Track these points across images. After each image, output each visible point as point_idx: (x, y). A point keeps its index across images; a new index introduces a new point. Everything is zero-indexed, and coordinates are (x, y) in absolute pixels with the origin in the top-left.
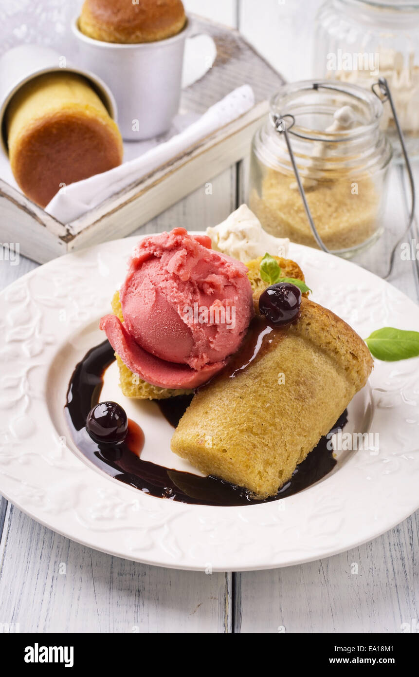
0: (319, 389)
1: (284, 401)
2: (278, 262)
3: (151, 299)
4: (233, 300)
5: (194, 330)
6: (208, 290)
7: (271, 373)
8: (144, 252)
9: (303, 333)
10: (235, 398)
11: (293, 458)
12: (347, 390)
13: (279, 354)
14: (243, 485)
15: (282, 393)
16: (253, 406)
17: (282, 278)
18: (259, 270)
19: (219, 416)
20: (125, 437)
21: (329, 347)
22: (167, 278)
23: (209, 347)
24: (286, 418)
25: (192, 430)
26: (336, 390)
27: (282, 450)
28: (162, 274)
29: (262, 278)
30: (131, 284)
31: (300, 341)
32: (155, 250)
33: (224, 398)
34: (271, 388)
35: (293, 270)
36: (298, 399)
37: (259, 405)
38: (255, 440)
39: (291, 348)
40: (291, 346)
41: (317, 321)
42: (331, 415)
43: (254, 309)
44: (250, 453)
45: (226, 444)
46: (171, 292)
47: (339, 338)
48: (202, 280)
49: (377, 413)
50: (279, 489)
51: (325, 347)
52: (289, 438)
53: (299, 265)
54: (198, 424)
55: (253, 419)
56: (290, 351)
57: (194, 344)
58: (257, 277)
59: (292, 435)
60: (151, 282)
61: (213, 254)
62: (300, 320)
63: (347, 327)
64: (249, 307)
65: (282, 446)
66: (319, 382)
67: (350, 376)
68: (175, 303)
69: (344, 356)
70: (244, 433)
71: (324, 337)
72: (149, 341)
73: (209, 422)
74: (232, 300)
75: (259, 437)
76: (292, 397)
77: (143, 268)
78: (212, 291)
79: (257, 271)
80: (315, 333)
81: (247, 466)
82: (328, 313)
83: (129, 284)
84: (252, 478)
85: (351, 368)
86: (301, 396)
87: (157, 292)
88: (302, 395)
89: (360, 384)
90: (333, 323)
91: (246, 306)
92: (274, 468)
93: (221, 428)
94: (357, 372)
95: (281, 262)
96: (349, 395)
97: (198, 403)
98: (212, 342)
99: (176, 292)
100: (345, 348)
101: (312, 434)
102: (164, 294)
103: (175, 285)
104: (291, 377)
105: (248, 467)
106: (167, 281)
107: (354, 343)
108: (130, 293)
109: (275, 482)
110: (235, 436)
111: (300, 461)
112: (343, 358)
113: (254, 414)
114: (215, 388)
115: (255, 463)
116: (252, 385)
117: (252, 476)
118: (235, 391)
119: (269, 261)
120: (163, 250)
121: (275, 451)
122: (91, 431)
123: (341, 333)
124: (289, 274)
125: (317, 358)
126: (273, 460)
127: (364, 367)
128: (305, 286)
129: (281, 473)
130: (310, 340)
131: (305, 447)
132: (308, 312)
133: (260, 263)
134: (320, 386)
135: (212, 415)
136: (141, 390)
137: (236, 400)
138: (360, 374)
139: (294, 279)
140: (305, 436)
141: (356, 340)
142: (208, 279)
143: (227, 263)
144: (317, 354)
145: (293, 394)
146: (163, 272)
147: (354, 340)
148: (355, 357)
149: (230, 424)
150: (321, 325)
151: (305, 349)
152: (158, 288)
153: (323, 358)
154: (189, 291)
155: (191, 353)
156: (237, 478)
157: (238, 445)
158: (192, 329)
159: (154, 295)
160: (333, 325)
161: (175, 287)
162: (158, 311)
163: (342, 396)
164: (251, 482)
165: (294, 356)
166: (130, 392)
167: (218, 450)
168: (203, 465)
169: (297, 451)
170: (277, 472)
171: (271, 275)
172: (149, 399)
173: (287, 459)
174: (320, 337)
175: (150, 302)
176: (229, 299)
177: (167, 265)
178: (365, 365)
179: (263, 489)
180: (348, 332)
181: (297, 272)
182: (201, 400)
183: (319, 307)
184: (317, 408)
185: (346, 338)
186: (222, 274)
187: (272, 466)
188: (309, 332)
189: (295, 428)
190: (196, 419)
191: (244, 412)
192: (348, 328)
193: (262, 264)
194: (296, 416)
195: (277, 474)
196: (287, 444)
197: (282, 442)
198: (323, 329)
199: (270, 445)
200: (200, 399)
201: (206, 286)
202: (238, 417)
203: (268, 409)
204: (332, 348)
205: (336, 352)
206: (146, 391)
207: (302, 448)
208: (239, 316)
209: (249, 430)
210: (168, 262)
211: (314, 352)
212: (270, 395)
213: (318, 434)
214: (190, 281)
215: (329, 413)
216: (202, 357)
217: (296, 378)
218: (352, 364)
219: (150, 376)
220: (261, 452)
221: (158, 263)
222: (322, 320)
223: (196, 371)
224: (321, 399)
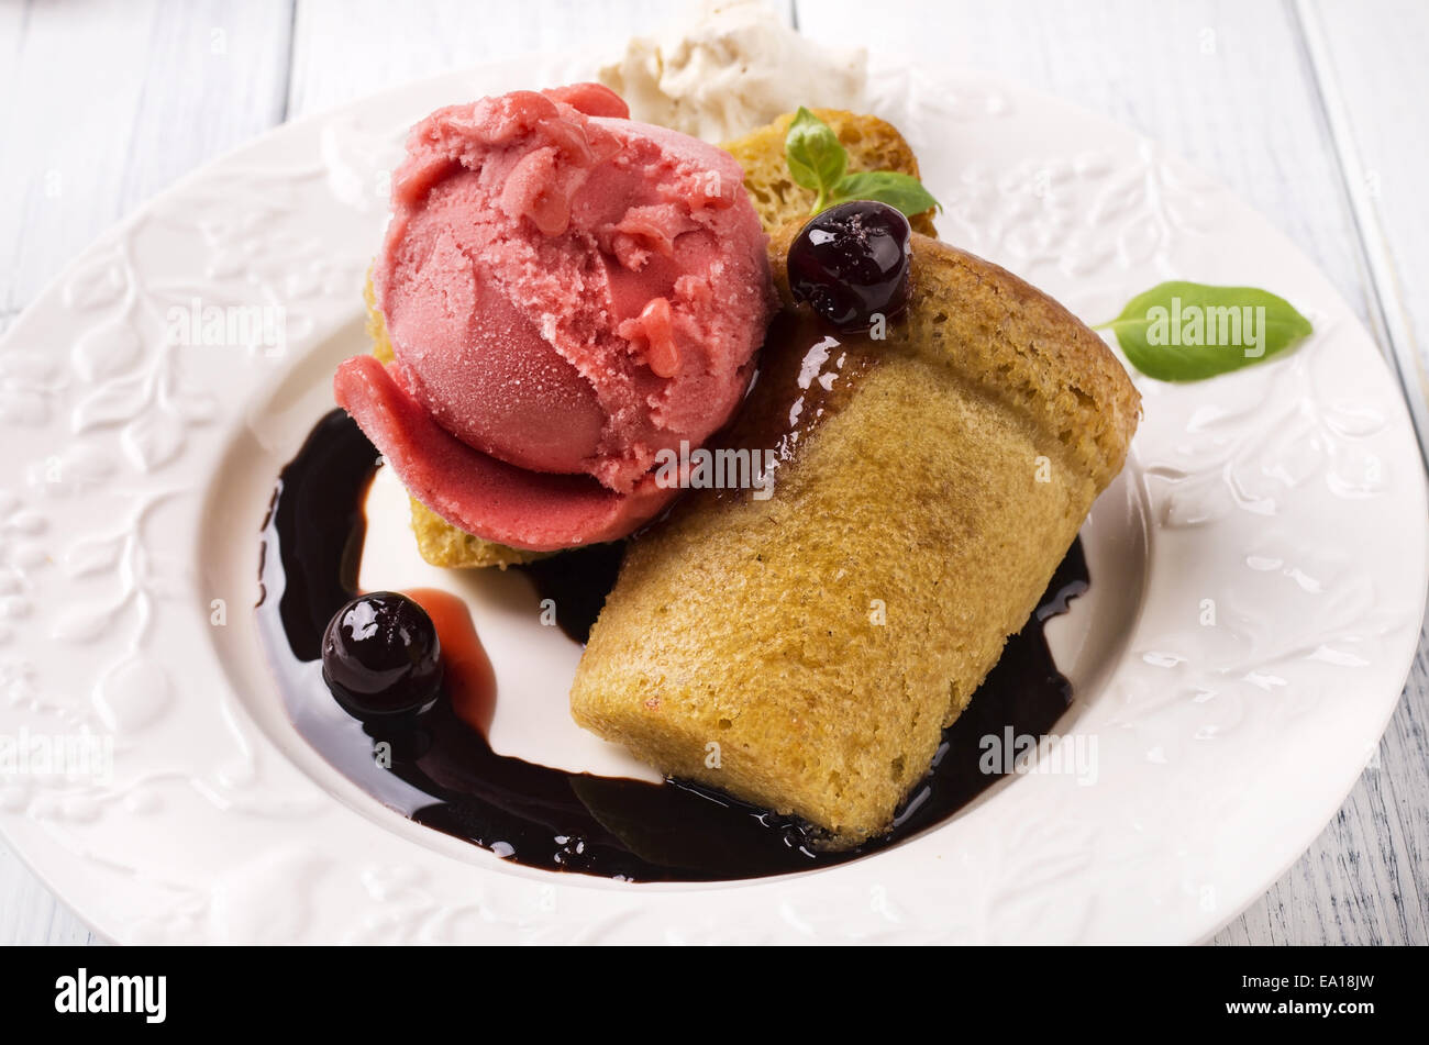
0: (988, 509)
1: (887, 557)
2: (836, 128)
3: (464, 301)
4: (709, 274)
5: (600, 382)
6: (631, 256)
7: (843, 476)
8: (431, 158)
9: (928, 345)
10: (743, 563)
11: (930, 718)
12: (1070, 495)
13: (861, 416)
14: (789, 811)
15: (880, 534)
16: (798, 581)
17: (853, 172)
18: (784, 156)
19: (701, 620)
20: (437, 688)
21: (1006, 379)
22: (504, 233)
23: (649, 425)
24: (899, 606)
25: (626, 667)
26: (1039, 502)
27: (894, 701)
28: (489, 223)
29: (796, 179)
30: (404, 255)
31: (920, 371)
32: (462, 151)
33: (711, 562)
34: (846, 521)
35: (883, 145)
36: (929, 546)
37: (816, 576)
38: (813, 681)
39: (894, 395)
40: (893, 388)
41: (964, 307)
42: (1031, 573)
43: (774, 290)
44: (800, 721)
45: (727, 703)
46: (520, 276)
47: (1033, 350)
48: (610, 227)
49: (1163, 545)
50: (899, 811)
51: (995, 382)
52: (911, 663)
53: (900, 129)
54: (642, 648)
55: (801, 620)
56: (893, 404)
57: (605, 421)
58: (779, 177)
59: (920, 654)
60: (459, 247)
61: (636, 140)
62: (913, 309)
63: (1055, 312)
64: (758, 289)
65: (895, 690)
66: (986, 488)
67: (1076, 454)
68: (534, 307)
69: (1053, 400)
70: (777, 665)
71: (990, 353)
72: (471, 423)
73: (673, 641)
74: (703, 281)
75: (825, 673)
76: (912, 542)
77: (432, 205)
78: (643, 258)
79: (778, 160)
80: (963, 344)
81: (795, 763)
82: (997, 277)
83: (399, 255)
84: (815, 795)
85: (1076, 431)
86: (935, 535)
87: (478, 276)
88: (938, 533)
89: (1108, 470)
90: (1014, 306)
91: (749, 289)
92: (876, 756)
93: (709, 655)
94: (1097, 440)
95: (844, 125)
96: (1079, 509)
97: (636, 583)
98: (657, 411)
99: (535, 275)
100: (1055, 377)
101: (978, 639)
102: (500, 281)
103: (530, 252)
104: (900, 482)
105: (798, 764)
106: (505, 240)
107: (1077, 358)
108: (402, 283)
109: (883, 795)
110: (752, 677)
111: (953, 719)
112: (1050, 407)
113: (803, 605)
114: (680, 532)
115: (817, 750)
116: (791, 518)
117: (814, 788)
118: (740, 540)
119: (810, 130)
120: (486, 148)
121: (873, 706)
122: (338, 683)
123: (1038, 333)
124: (872, 159)
125: (975, 416)
126: (869, 733)
127: (1115, 425)
128: (921, 189)
129: (898, 765)
130: (949, 365)
131: (963, 679)
132: (934, 283)
133: (784, 136)
134: (989, 498)
135: (679, 617)
136: (472, 544)
137: (744, 567)
138: (1104, 445)
139: (887, 175)
140: (959, 649)
141: (1085, 347)
142: (627, 225)
143: (679, 162)
144: (973, 406)
145: (912, 532)
146: (491, 214)
147: (1077, 350)
148: (1085, 398)
149: (736, 641)
150: (978, 317)
151: (937, 394)
152: (480, 266)
153: (990, 413)
154: (573, 266)
155: (599, 446)
156: (772, 794)
157: (761, 702)
158: (593, 378)
159: (471, 287)
160: (1012, 315)
161: (531, 260)
162: (486, 336)
163: (1057, 515)
164: (814, 805)
165: (904, 418)
166: (441, 554)
167: (707, 723)
168: (670, 759)
169: (939, 695)
170: (885, 767)
171: (821, 173)
172: (497, 566)
173: (914, 724)
174: (977, 354)
175: (459, 308)
176: (695, 274)
177: (499, 193)
178: (1118, 415)
179: (850, 820)
180: (1059, 327)
181: (895, 151)
182: (646, 571)
183: (968, 263)
184: (987, 563)
185: (1056, 346)
186: (669, 200)
187: (868, 752)
188: (943, 344)
189: (928, 630)
190: (636, 632)
191: (773, 601)
192: (1056, 316)
193: (790, 140)
194: (929, 596)
195: (888, 772)
196: (908, 682)
197: (892, 678)
198: (984, 328)
199: (859, 691)
200: (643, 568)
201: (623, 245)
202: (757, 618)
203: (843, 585)
204: (1016, 383)
205: (1029, 391)
206: (486, 547)
207: (952, 684)
208: (731, 321)
209: (793, 654)
210: (503, 183)
211: (964, 398)
212: (845, 544)
213: (999, 635)
214: (574, 236)
215: (1023, 570)
216: (633, 455)
217: (916, 485)
218: (1078, 420)
219: (489, 525)
220: (833, 716)
221: (474, 186)
222: (979, 303)
223: (621, 496)
224: (996, 536)
